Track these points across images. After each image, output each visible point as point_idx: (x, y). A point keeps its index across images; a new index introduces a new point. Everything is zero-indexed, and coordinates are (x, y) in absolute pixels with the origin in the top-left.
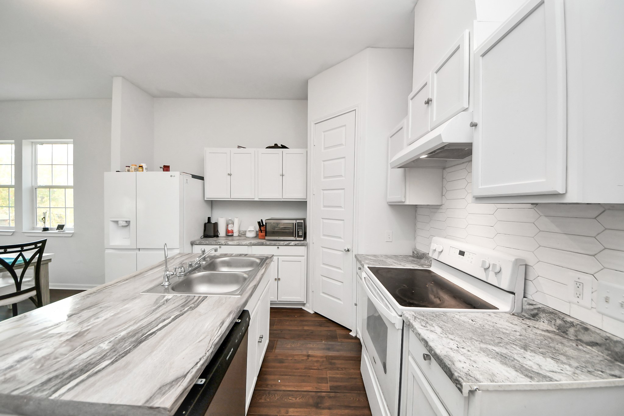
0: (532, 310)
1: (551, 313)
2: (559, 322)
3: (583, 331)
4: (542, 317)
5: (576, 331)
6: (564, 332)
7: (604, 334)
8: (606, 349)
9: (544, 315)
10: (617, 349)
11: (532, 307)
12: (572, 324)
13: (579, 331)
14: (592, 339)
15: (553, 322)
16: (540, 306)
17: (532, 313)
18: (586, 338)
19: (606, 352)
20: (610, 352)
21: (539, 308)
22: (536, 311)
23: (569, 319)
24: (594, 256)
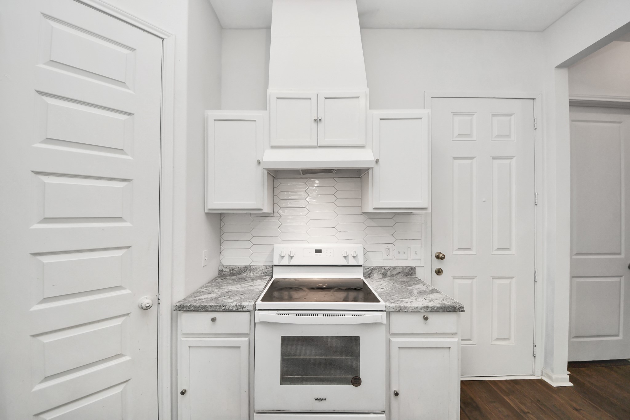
0: (368, 271)
1: (379, 268)
2: (383, 271)
3: (393, 270)
4: (374, 272)
5: (391, 272)
6: (386, 275)
7: (401, 268)
8: (403, 273)
9: (375, 271)
10: (406, 271)
11: (368, 270)
12: (389, 269)
13: (392, 271)
14: (398, 272)
15: (380, 272)
16: (373, 267)
17: (368, 273)
18: (395, 272)
19: (403, 274)
20: (404, 274)
21: (373, 268)
22: (370, 271)
23: (387, 268)
24: (392, 235)
